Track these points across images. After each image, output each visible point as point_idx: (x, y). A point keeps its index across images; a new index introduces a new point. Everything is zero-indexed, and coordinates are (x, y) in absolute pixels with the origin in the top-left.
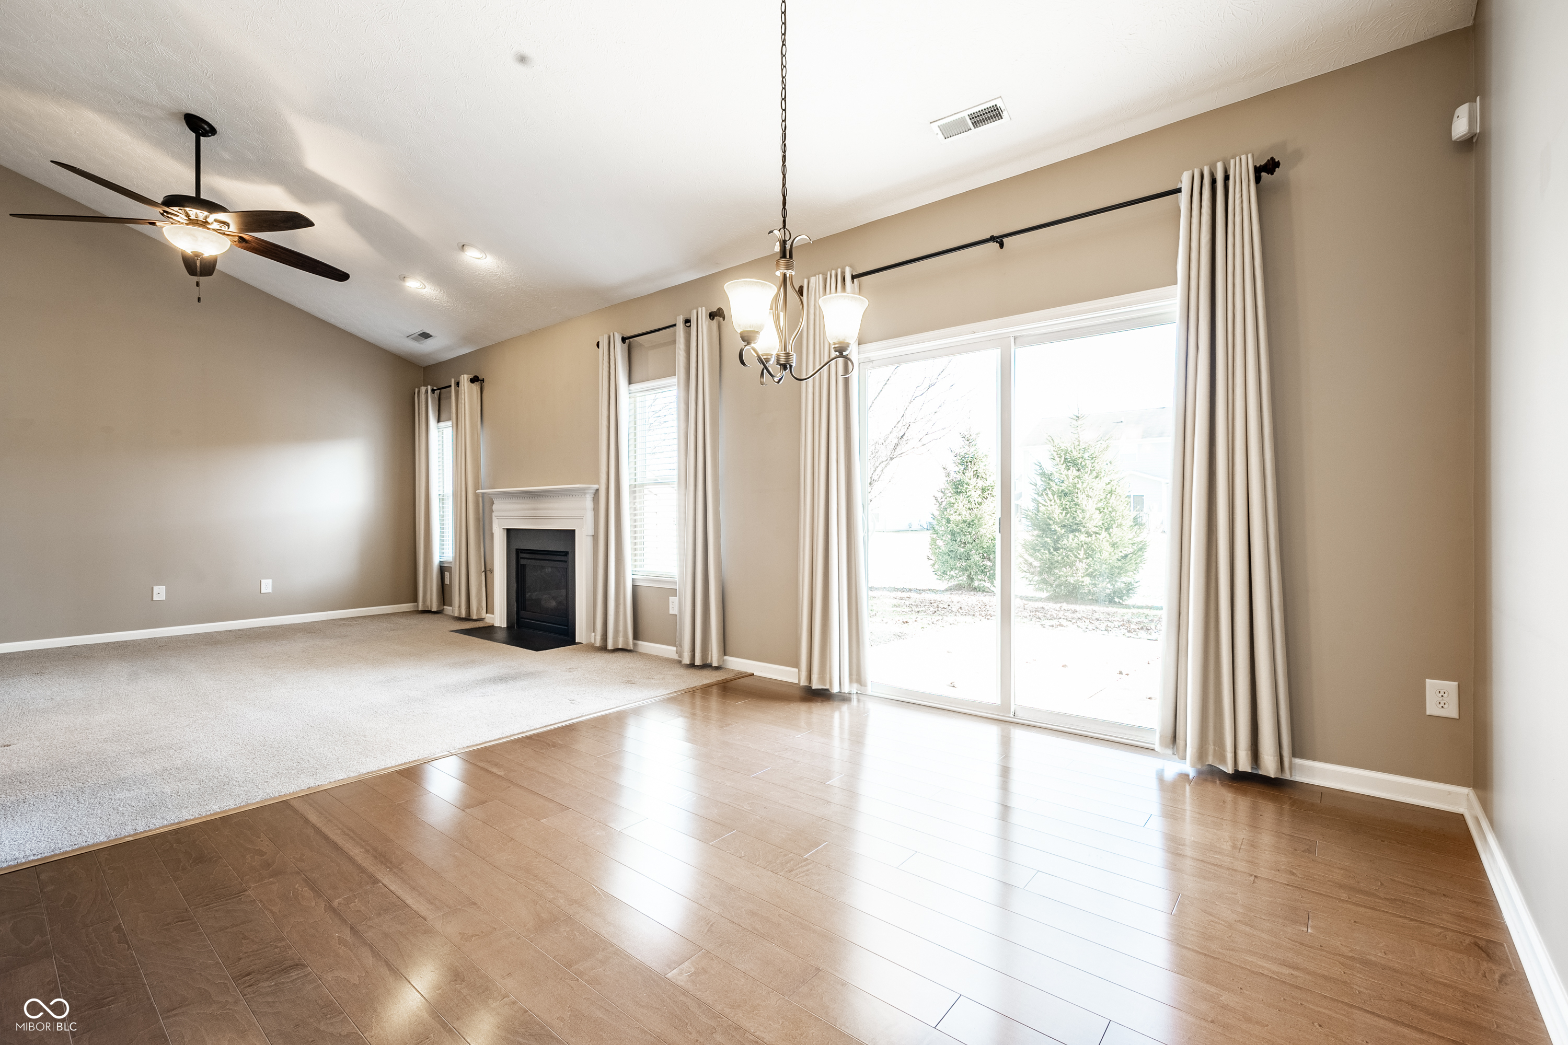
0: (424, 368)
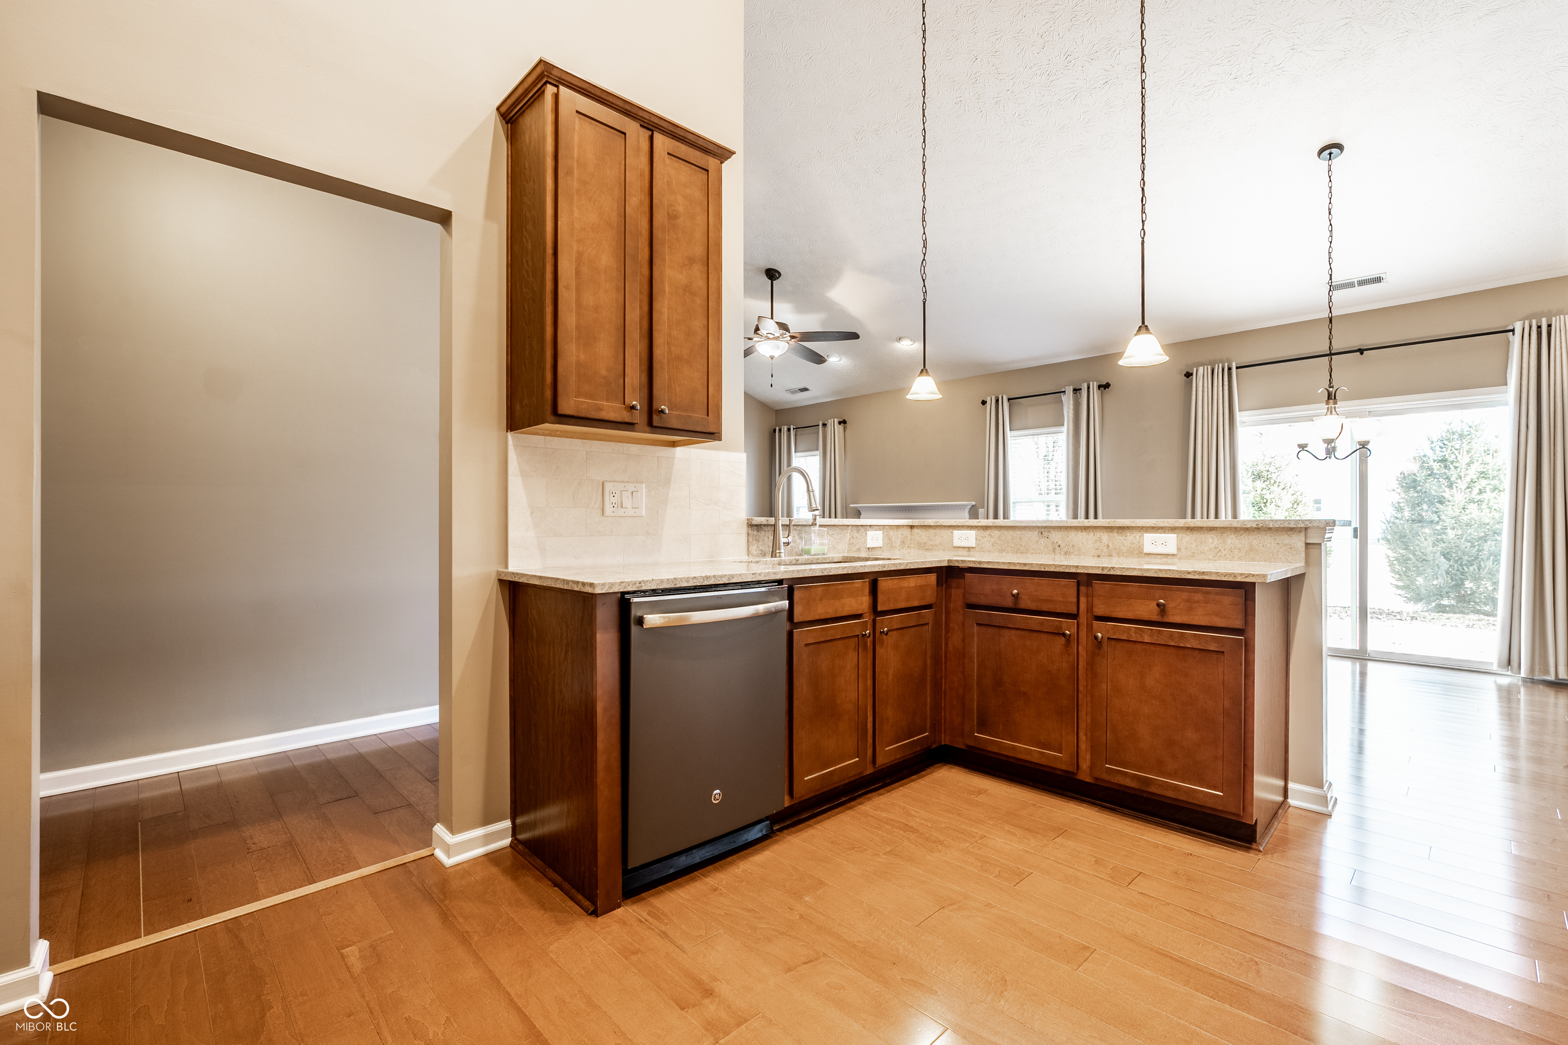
0: (776, 410)
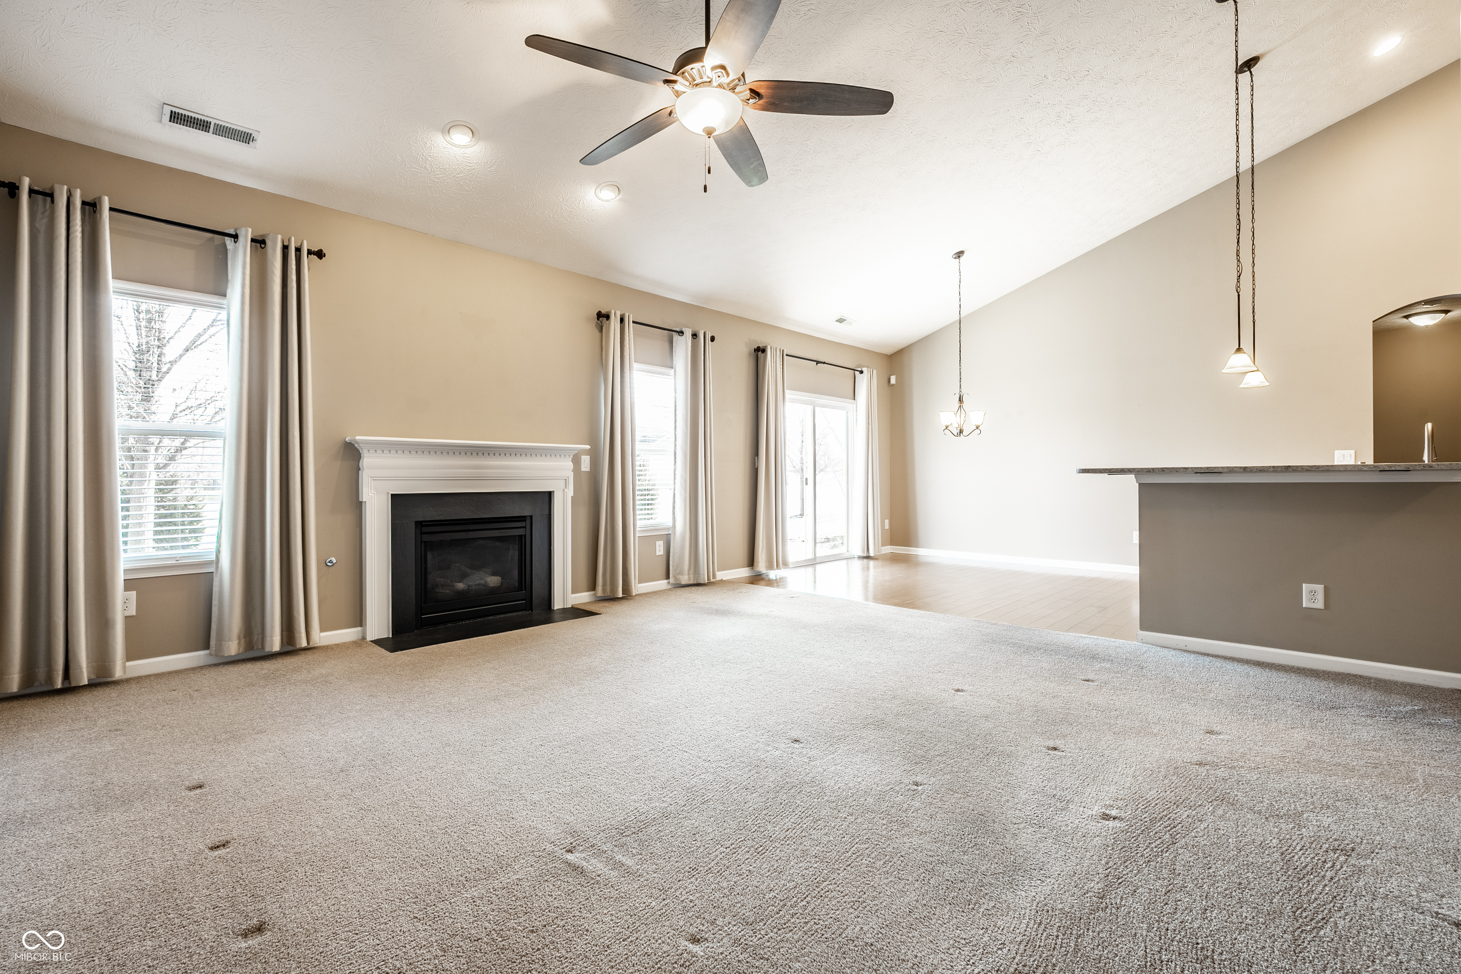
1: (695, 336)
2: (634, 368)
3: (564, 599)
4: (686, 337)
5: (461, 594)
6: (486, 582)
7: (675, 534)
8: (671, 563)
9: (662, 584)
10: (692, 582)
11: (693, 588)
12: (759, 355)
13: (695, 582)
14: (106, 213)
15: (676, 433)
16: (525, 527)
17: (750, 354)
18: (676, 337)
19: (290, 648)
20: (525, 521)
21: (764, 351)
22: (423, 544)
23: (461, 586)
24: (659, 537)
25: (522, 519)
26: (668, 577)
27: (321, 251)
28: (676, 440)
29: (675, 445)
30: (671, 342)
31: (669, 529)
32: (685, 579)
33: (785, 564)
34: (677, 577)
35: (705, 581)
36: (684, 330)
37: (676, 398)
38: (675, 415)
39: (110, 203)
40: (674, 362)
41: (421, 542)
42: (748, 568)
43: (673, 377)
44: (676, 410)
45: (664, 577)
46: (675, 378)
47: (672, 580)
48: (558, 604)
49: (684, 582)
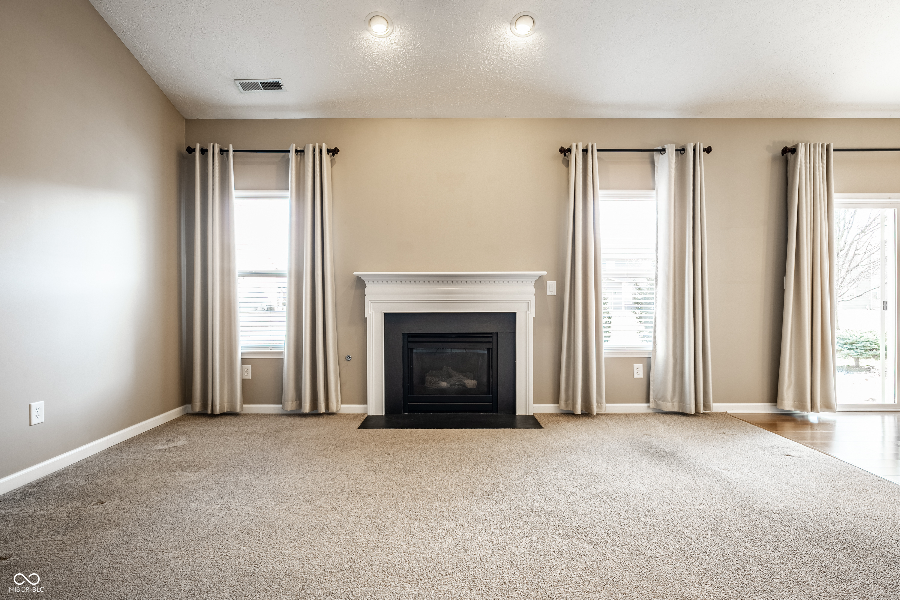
1: (681, 151)
2: (599, 196)
3: (526, 407)
4: (669, 156)
5: (443, 391)
6: (464, 383)
7: (655, 357)
8: (651, 387)
9: (641, 407)
10: (676, 410)
11: (675, 417)
12: (789, 157)
13: (681, 411)
14: (231, 153)
15: (658, 255)
16: (492, 342)
17: (774, 159)
18: (657, 156)
19: (314, 412)
20: (492, 337)
21: (794, 150)
22: (410, 350)
23: (444, 384)
24: (638, 360)
25: (489, 335)
26: (648, 401)
27: (336, 148)
28: (657, 262)
29: (657, 267)
30: (653, 163)
31: (649, 352)
32: (669, 406)
33: (828, 406)
34: (658, 402)
35: (691, 411)
36: (666, 147)
37: (657, 219)
38: (657, 236)
39: (233, 148)
40: (656, 182)
41: (408, 349)
42: (769, 404)
43: (655, 199)
44: (657, 232)
45: (645, 400)
46: (657, 200)
47: (652, 404)
48: (520, 411)
49: (666, 409)
